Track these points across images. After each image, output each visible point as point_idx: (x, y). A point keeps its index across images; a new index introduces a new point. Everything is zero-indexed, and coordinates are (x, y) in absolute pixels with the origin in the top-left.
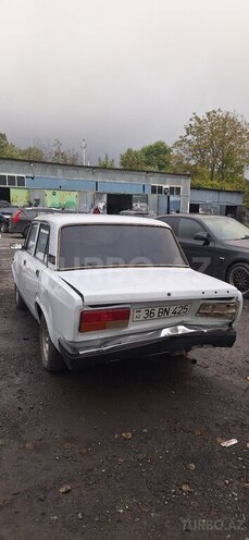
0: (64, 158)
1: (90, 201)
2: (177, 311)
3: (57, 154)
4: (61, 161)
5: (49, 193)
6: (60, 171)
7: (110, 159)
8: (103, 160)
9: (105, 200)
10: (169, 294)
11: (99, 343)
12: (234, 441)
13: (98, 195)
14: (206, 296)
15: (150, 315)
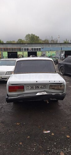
0: (54, 42)
1: (59, 54)
2: (42, 87)
3: (52, 41)
4: (53, 42)
5: (47, 52)
6: (51, 45)
7: (67, 40)
8: (65, 41)
9: (64, 53)
10: (37, 82)
11: (16, 95)
12: (49, 132)
13: (62, 52)
14: (50, 82)
15: (32, 88)
